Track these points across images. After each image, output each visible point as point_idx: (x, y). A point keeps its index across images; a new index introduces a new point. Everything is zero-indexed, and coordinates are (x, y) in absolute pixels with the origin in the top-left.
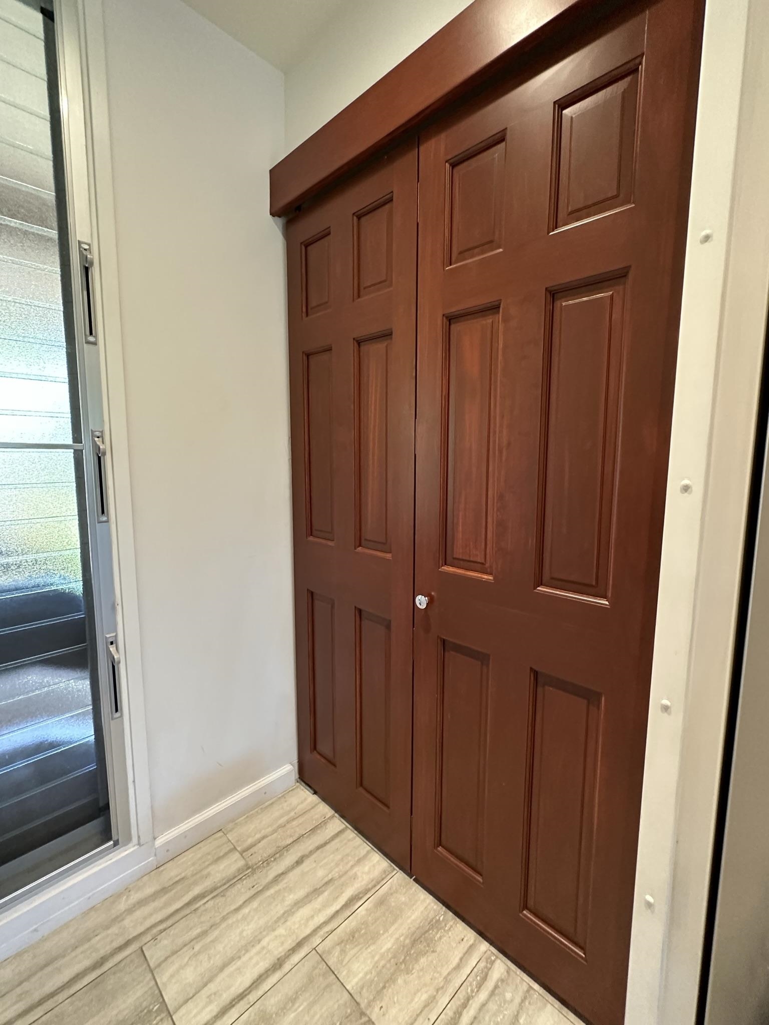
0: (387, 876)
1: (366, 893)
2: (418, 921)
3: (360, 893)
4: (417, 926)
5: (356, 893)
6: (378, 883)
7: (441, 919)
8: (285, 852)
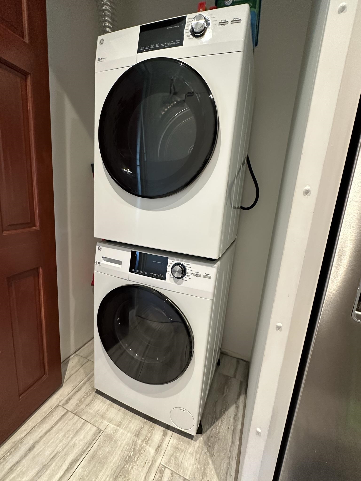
0: (96, 437)
1: (82, 455)
2: (118, 462)
3: (78, 456)
4: (117, 465)
5: (75, 457)
6: (90, 444)
7: (132, 454)
8: (20, 444)
